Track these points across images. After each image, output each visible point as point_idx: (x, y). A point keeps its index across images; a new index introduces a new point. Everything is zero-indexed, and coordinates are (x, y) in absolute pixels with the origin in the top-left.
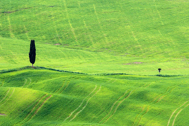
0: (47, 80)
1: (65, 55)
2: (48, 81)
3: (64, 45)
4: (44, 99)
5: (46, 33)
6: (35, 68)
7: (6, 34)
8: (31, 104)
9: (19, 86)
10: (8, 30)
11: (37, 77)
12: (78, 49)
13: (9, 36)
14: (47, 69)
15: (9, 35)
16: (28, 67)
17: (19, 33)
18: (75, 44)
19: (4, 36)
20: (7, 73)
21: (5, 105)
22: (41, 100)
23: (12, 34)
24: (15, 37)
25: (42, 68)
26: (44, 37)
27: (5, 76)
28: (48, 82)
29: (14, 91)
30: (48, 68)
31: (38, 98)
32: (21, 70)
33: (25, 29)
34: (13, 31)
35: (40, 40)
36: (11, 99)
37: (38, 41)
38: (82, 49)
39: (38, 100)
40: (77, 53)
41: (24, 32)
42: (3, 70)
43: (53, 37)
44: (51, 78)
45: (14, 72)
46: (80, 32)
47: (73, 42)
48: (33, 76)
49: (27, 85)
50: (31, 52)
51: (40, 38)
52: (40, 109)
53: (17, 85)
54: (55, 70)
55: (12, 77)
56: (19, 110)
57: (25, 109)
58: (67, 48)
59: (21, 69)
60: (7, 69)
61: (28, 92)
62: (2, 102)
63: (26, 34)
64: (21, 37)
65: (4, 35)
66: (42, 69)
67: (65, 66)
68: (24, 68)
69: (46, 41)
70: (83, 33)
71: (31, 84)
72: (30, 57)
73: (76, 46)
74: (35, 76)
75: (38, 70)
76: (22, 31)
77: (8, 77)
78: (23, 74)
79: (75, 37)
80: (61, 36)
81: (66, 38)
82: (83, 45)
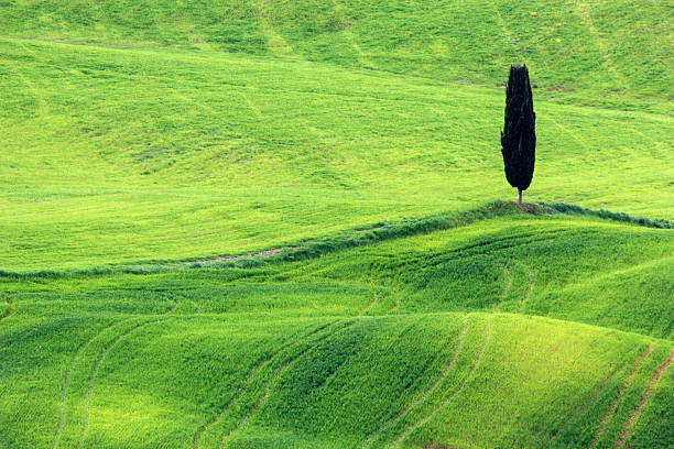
0: (617, 272)
1: (578, 138)
2: (622, 278)
3: (552, 88)
4: (648, 368)
5: (446, 30)
6: (532, 210)
7: (246, 36)
8: (589, 396)
9: (481, 306)
10: (250, 14)
11: (562, 256)
12: (627, 107)
13: (260, 47)
14: (592, 213)
15: (259, 41)
16: (498, 209)
17: (310, 31)
18: (605, 85)
19: (238, 45)
20: (402, 241)
21: (462, 405)
22: (635, 374)
23: (274, 37)
24: (295, 51)
25: (563, 209)
26: (440, 48)
27: (394, 252)
28: (623, 282)
29: (491, 332)
30: (593, 209)
31: (620, 367)
32: (470, 221)
33: (338, 8)
34: (278, 22)
35: (426, 67)
36: (487, 375)
37: (415, 72)
38: (646, 108)
39: (619, 374)
40: (631, 127)
41: (333, 26)
42: (382, 225)
43: (489, 51)
44: (629, 261)
45: (435, 234)
46: (621, 22)
47: (592, 74)
48: (539, 252)
49: (515, 297)
50: (512, 133)
51: (423, 55)
52: (635, 422)
53: (469, 301)
54: (627, 219)
55: (433, 259)
56: (535, 429)
57: (564, 421)
58: (570, 101)
59: (468, 218)
60: (394, 218)
61: (562, 335)
62: (443, 388)
63: (348, 34)
64: (323, 49)
65: (233, 41)
66: (564, 215)
67: (596, 196)
68: (483, 213)
69: (454, 70)
70: (638, 24)
71: (535, 292)
72: (506, 154)
73: (614, 95)
74: (547, 251)
75: (553, 222)
76: (322, 19)
77: (412, 263)
78: (485, 243)
79: (601, 45)
80: (526, 44)
81: (553, 50)
82: (647, 89)
